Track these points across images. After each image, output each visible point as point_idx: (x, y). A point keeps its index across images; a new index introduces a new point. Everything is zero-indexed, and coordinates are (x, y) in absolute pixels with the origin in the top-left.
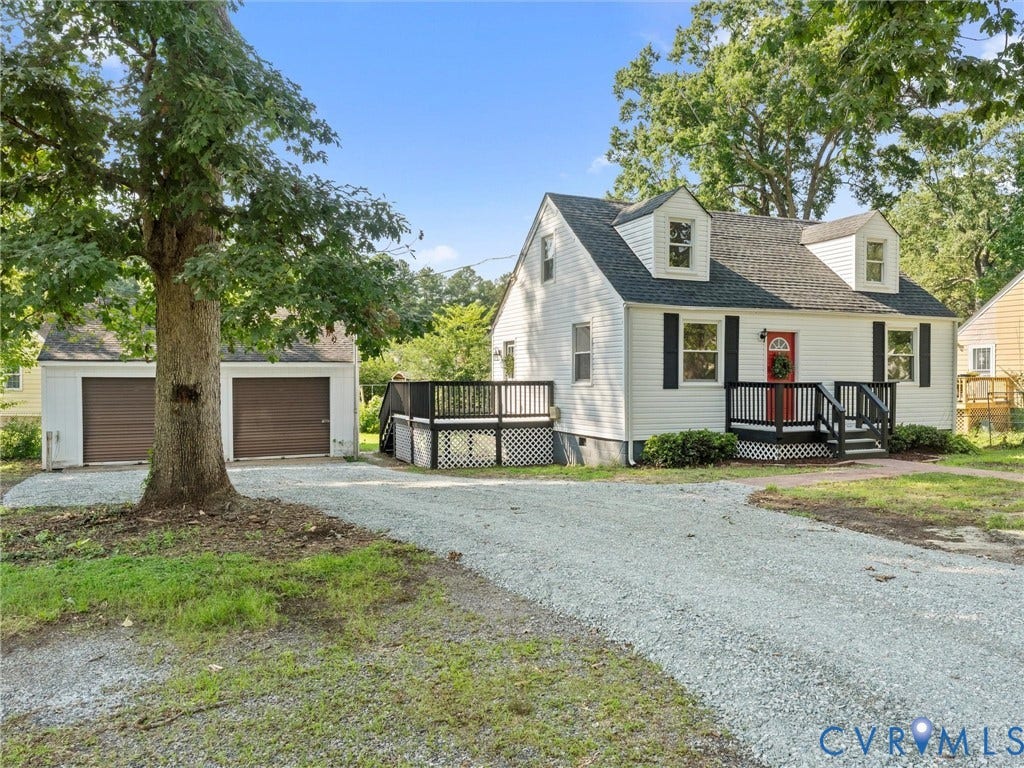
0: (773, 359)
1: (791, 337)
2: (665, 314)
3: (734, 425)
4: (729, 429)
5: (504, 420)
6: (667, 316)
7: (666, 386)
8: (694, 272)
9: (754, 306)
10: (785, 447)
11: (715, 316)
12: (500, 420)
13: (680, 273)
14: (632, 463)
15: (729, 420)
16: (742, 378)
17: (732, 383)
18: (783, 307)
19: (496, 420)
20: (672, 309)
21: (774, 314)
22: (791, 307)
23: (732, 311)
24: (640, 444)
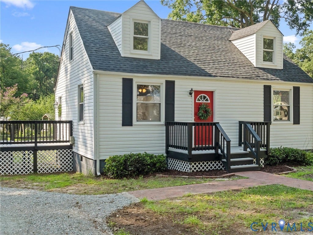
0: (198, 107)
1: (211, 94)
2: (123, 79)
3: (171, 149)
4: (167, 152)
5: (38, 145)
6: (124, 80)
7: (124, 124)
8: (150, 54)
9: (185, 74)
10: (195, 164)
11: (160, 80)
12: (36, 145)
13: (140, 54)
14: (99, 174)
15: (168, 145)
16: (176, 120)
17: (170, 122)
18: (205, 76)
19: (33, 145)
20: (128, 75)
21: (199, 79)
22: (210, 75)
23: (170, 78)
24: (102, 162)
